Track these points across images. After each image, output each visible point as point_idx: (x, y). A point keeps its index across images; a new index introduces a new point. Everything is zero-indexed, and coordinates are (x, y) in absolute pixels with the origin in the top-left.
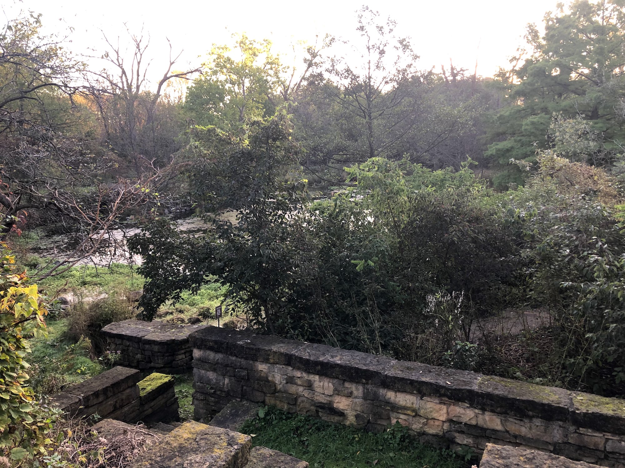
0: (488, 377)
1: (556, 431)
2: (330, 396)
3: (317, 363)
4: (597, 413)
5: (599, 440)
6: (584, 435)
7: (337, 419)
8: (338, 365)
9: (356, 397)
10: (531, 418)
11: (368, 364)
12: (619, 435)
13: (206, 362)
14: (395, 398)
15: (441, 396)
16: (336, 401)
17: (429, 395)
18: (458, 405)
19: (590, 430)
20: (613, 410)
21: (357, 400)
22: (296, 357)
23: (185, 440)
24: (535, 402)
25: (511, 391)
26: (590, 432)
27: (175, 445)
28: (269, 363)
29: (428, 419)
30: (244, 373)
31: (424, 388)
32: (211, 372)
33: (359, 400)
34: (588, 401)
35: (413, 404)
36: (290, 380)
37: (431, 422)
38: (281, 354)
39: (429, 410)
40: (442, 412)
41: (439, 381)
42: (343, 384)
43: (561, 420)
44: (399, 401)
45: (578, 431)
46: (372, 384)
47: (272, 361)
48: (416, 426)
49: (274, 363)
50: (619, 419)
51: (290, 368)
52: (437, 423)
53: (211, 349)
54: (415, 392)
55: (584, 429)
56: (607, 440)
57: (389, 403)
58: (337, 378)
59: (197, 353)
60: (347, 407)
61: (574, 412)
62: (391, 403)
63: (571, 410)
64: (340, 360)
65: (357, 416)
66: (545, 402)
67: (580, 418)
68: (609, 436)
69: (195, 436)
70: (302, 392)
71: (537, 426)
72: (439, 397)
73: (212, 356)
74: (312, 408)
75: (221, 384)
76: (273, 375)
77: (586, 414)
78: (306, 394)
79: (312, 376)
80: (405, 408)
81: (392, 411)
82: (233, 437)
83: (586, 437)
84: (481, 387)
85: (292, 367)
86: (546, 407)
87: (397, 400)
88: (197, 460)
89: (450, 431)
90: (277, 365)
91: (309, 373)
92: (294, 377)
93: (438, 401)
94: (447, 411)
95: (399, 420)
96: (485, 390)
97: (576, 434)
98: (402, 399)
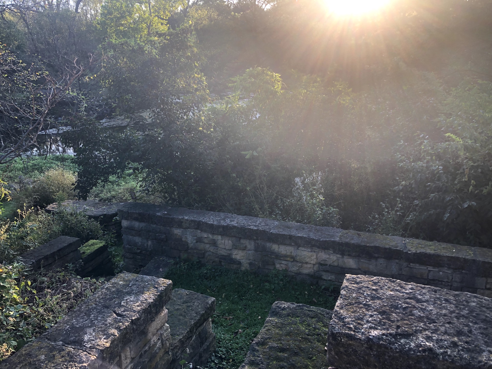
0: (347, 231)
1: (393, 267)
2: (230, 250)
3: (219, 227)
4: (423, 252)
5: (423, 271)
6: (413, 268)
7: (235, 266)
8: (235, 227)
9: (249, 250)
10: (377, 258)
11: (258, 225)
12: (438, 267)
13: (132, 230)
14: (279, 249)
15: (313, 246)
16: (235, 253)
17: (304, 247)
18: (325, 252)
19: (417, 265)
20: (435, 250)
21: (250, 252)
22: (203, 223)
23: (120, 286)
24: (380, 247)
25: (363, 240)
26: (417, 266)
27: (114, 290)
28: (183, 228)
29: (302, 263)
30: (163, 236)
31: (299, 241)
32: (137, 237)
33: (251, 252)
34: (417, 245)
35: (291, 253)
36: (199, 240)
37: (305, 265)
38: (192, 221)
39: (303, 257)
40: (313, 258)
41: (310, 236)
42: (239, 240)
43: (397, 259)
44: (281, 251)
45: (409, 266)
46: (261, 240)
47: (184, 226)
48: (295, 269)
49: (186, 228)
50: (438, 256)
51: (199, 231)
52: (309, 266)
53: (136, 219)
54: (293, 244)
55: (414, 264)
56: (430, 271)
57: (274, 253)
58: (234, 237)
59: (125, 223)
60: (242, 258)
61: (407, 253)
62: (276, 253)
63: (405, 251)
64: (237, 223)
65: (250, 264)
66: (387, 247)
67: (411, 257)
68: (430, 268)
69: (128, 282)
70: (209, 248)
71: (381, 264)
72: (311, 247)
73: (137, 224)
74: (217, 259)
75: (145, 245)
76: (186, 237)
77: (415, 254)
78: (212, 249)
79: (216, 236)
80: (286, 256)
81: (276, 258)
82: (157, 282)
83: (415, 270)
84: (341, 238)
85: (200, 230)
86: (387, 250)
88: (132, 299)
89: (319, 271)
90: (189, 230)
91: (213, 234)
92: (202, 237)
93: (310, 250)
94: (317, 257)
95: (282, 265)
96: (344, 240)
97: (408, 268)
98: (283, 250)
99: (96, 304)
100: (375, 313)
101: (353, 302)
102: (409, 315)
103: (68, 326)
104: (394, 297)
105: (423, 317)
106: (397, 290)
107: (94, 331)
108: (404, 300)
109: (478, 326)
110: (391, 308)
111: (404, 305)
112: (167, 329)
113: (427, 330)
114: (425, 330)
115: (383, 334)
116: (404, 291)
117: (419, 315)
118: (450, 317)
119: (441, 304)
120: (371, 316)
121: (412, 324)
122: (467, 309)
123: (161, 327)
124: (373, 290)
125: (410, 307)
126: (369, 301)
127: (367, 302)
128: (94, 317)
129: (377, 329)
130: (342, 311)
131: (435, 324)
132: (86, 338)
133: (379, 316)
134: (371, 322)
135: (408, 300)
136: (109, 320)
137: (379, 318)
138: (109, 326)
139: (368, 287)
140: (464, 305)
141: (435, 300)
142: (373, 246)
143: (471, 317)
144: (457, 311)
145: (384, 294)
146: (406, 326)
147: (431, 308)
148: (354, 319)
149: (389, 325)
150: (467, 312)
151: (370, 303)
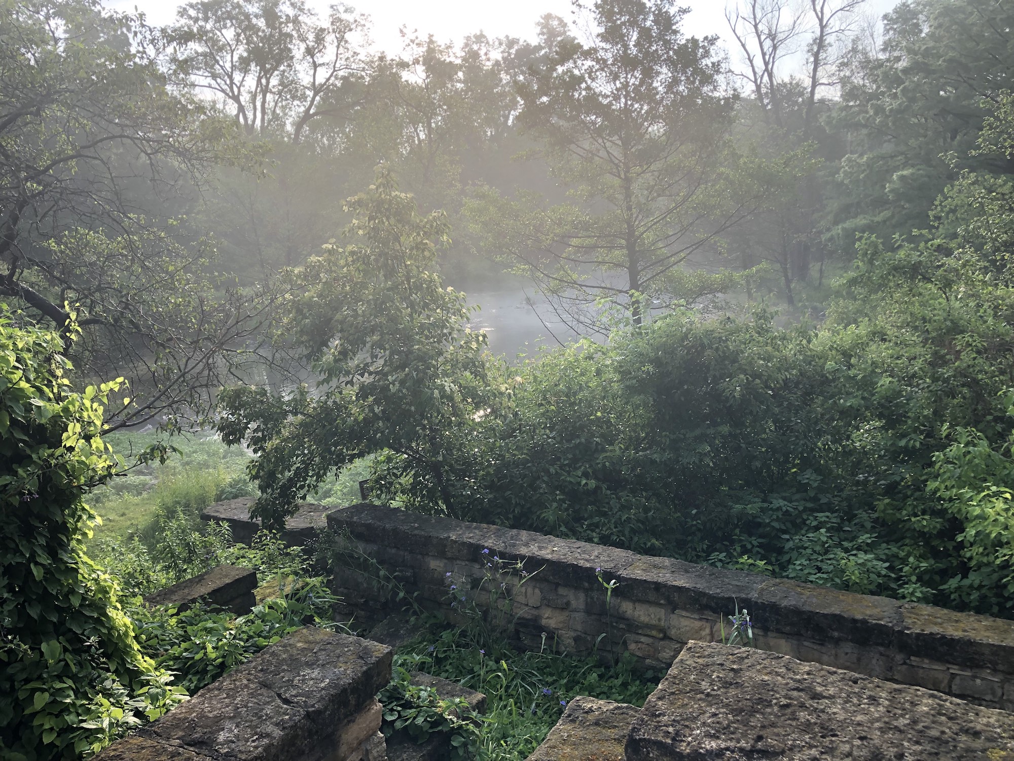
0: (777, 580)
1: (874, 661)
2: (537, 608)
3: (517, 557)
4: (938, 634)
5: (940, 676)
6: (918, 667)
8: (548, 560)
9: (575, 610)
10: (837, 642)
11: (593, 560)
12: (971, 668)
14: (634, 612)
15: (702, 608)
16: (546, 615)
17: (684, 608)
19: (926, 661)
20: (964, 631)
21: (576, 615)
22: (485, 548)
23: (298, 650)
24: (843, 617)
25: (809, 600)
26: (926, 664)
27: (284, 656)
28: (446, 558)
29: (682, 643)
30: (409, 573)
31: (676, 597)
33: (579, 614)
34: (927, 617)
35: (660, 620)
36: (477, 584)
38: (464, 543)
39: (683, 630)
40: (703, 633)
41: (698, 586)
42: (556, 590)
43: (882, 645)
44: (639, 616)
45: (908, 661)
46: (598, 590)
47: (449, 555)
48: (666, 655)
49: (452, 559)
50: (970, 643)
51: (477, 566)
53: (360, 537)
54: (662, 602)
55: (917, 659)
56: (953, 675)
57: (624, 618)
58: (546, 580)
60: (561, 625)
61: (901, 633)
62: (628, 619)
63: (897, 629)
64: (552, 553)
65: (576, 639)
66: (859, 617)
67: (910, 641)
68: (954, 670)
69: (312, 646)
71: (847, 654)
72: (699, 609)
73: (360, 547)
74: (510, 626)
77: (918, 635)
78: (501, 604)
79: (510, 578)
80: (648, 626)
81: (629, 631)
82: (366, 647)
83: (921, 671)
84: (762, 595)
85: (479, 563)
86: (859, 625)
87: (637, 613)
88: (313, 676)
90: (458, 562)
92: (482, 579)
93: (697, 617)
94: (712, 631)
95: (640, 645)
96: (767, 598)
97: (905, 667)
98: (642, 613)
99: (248, 680)
100: (722, 710)
101: (688, 689)
102: (789, 719)
103: (195, 714)
104: (768, 685)
105: (816, 724)
106: (778, 674)
107: (237, 726)
108: (785, 692)
109: (920, 748)
110: (758, 704)
111: (784, 701)
112: (380, 743)
113: (816, 747)
114: (811, 747)
115: (727, 749)
116: (791, 675)
117: (808, 720)
118: (869, 727)
119: (859, 705)
120: (715, 715)
121: (789, 735)
122: (907, 716)
123: (368, 738)
124: (733, 669)
125: (795, 705)
126: (719, 689)
127: (714, 690)
128: (242, 701)
129: (718, 738)
130: (660, 703)
131: (833, 739)
132: (222, 737)
133: (730, 716)
134: (709, 726)
135: (795, 693)
136: (268, 710)
137: (728, 719)
138: (266, 720)
139: (722, 665)
140: (904, 709)
141: (848, 696)
142: (827, 615)
143: (911, 731)
144: (887, 720)
145: (751, 678)
146: (774, 738)
147: (835, 710)
148: (678, 718)
149: (742, 733)
150: (907, 722)
151: (719, 693)
